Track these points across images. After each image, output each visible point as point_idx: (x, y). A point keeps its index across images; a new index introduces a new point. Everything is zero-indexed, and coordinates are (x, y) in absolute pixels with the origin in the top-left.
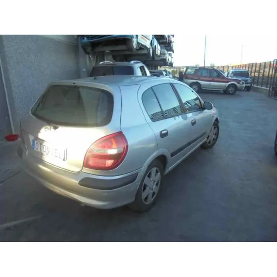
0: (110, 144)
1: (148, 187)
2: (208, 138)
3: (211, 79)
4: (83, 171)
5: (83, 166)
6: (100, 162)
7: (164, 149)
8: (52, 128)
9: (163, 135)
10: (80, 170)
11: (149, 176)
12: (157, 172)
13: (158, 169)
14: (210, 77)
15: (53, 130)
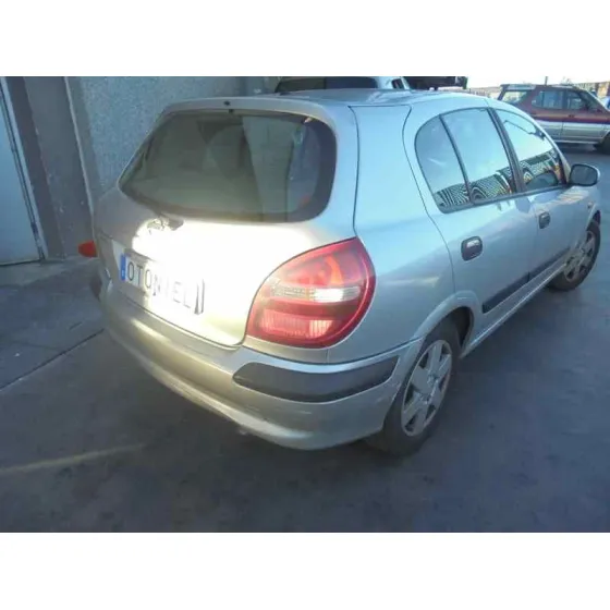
0: (322, 274)
1: (418, 391)
2: (568, 263)
3: (567, 116)
4: (245, 344)
5: (247, 332)
6: (293, 324)
7: (470, 292)
8: (166, 223)
9: (470, 252)
10: (238, 341)
11: (423, 365)
12: (444, 351)
13: (447, 345)
14: (564, 108)
15: (167, 229)
